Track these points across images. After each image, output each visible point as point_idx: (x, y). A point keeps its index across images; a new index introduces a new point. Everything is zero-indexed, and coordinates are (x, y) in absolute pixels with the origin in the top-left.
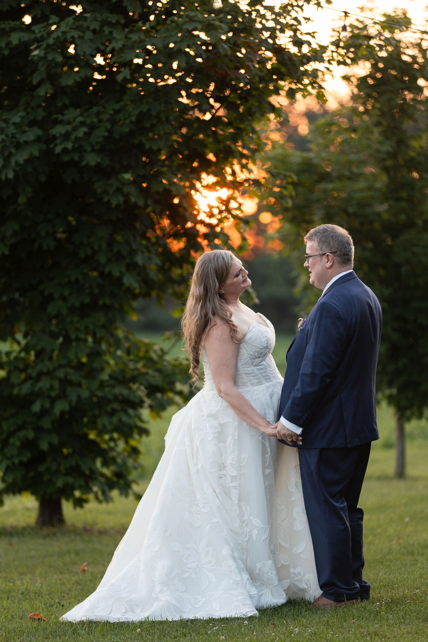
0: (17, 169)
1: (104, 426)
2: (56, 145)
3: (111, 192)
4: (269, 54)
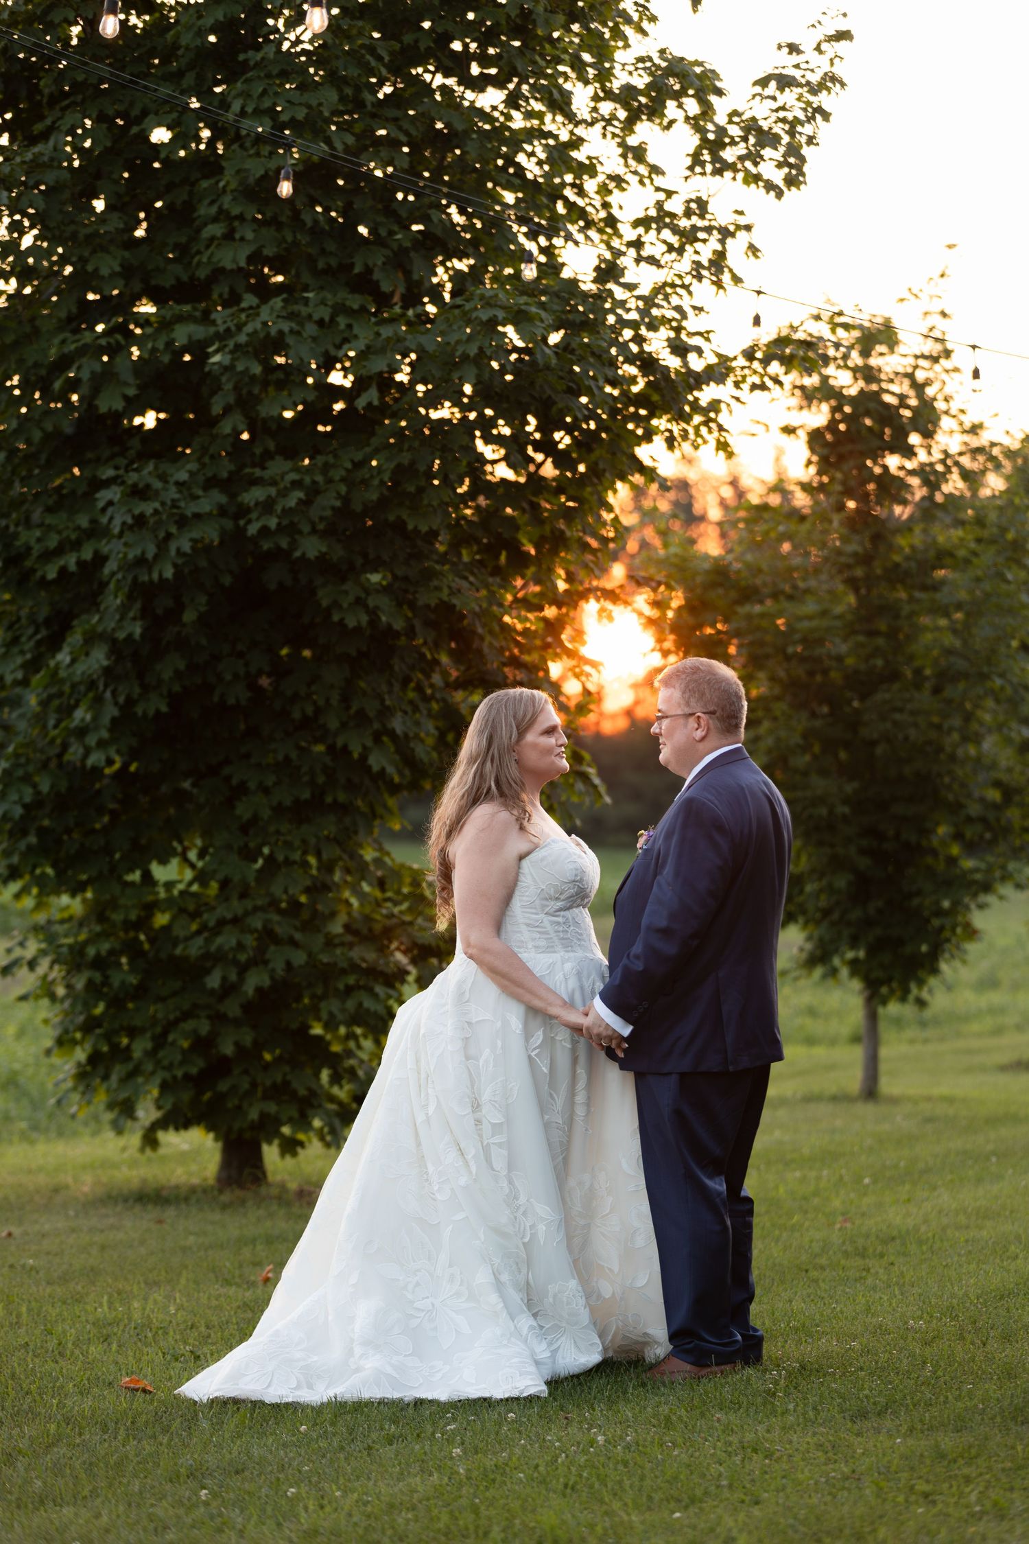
0: (180, 561)
1: (331, 1015)
2: (249, 521)
3: (345, 605)
4: (631, 370)
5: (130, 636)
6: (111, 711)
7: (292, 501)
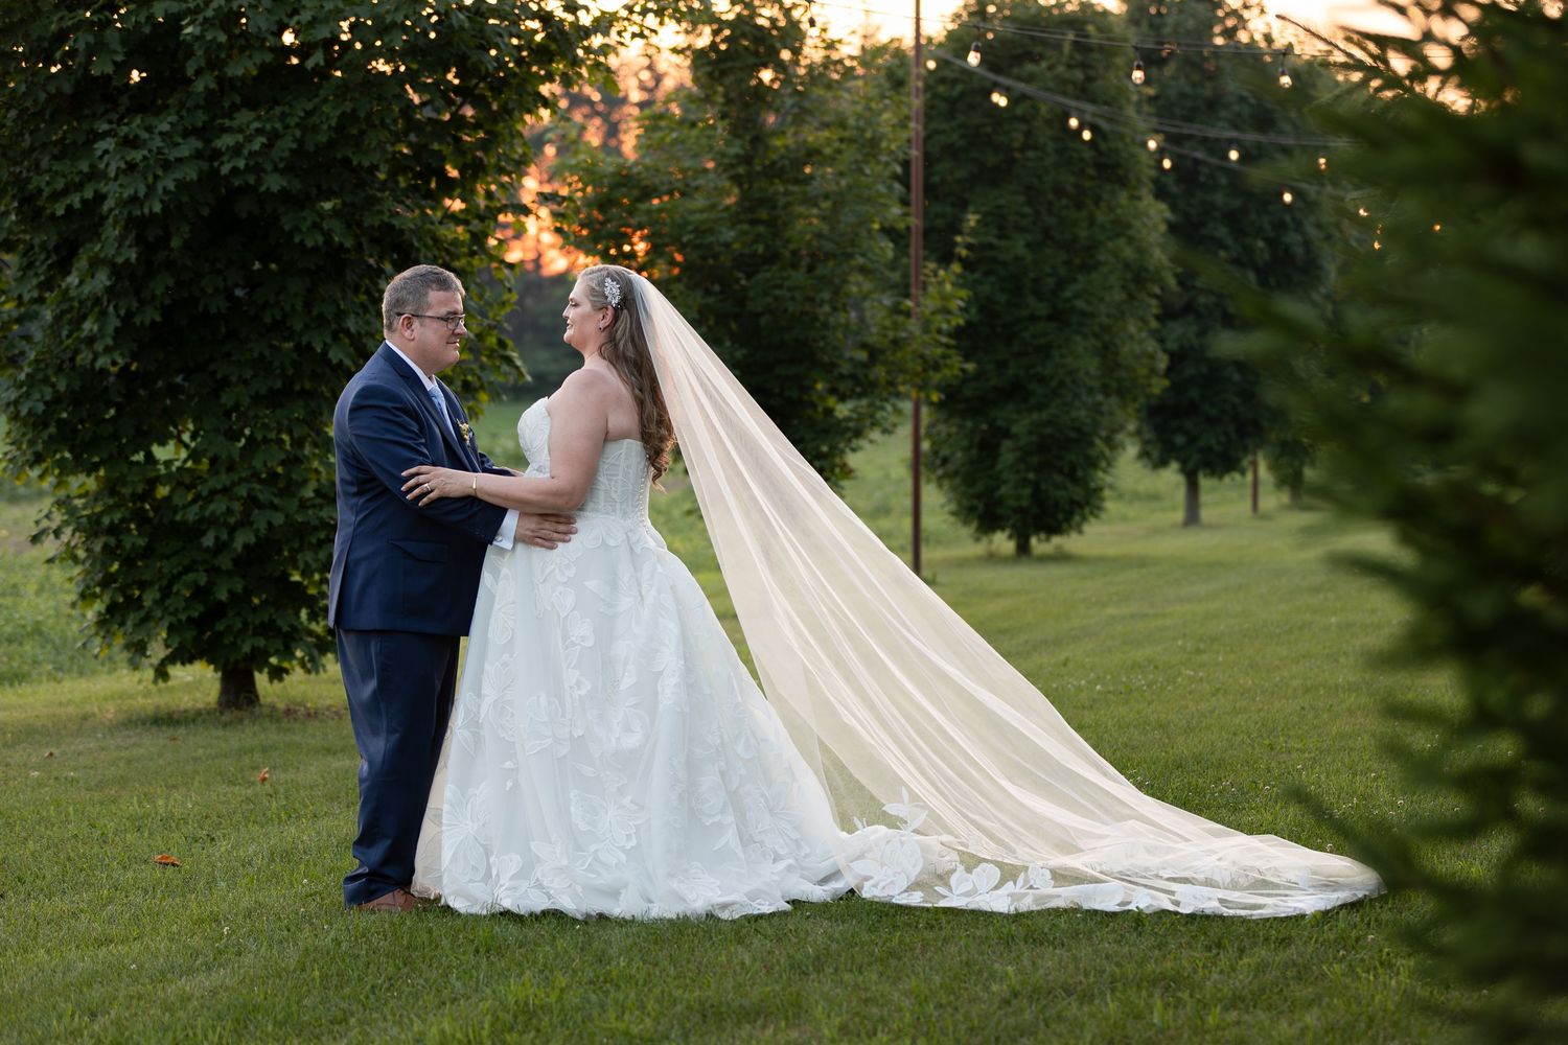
0: (166, 198)
1: (307, 564)
2: (222, 163)
3: (304, 229)
4: (535, 25)
5: (128, 260)
6: (114, 323)
7: (256, 146)
